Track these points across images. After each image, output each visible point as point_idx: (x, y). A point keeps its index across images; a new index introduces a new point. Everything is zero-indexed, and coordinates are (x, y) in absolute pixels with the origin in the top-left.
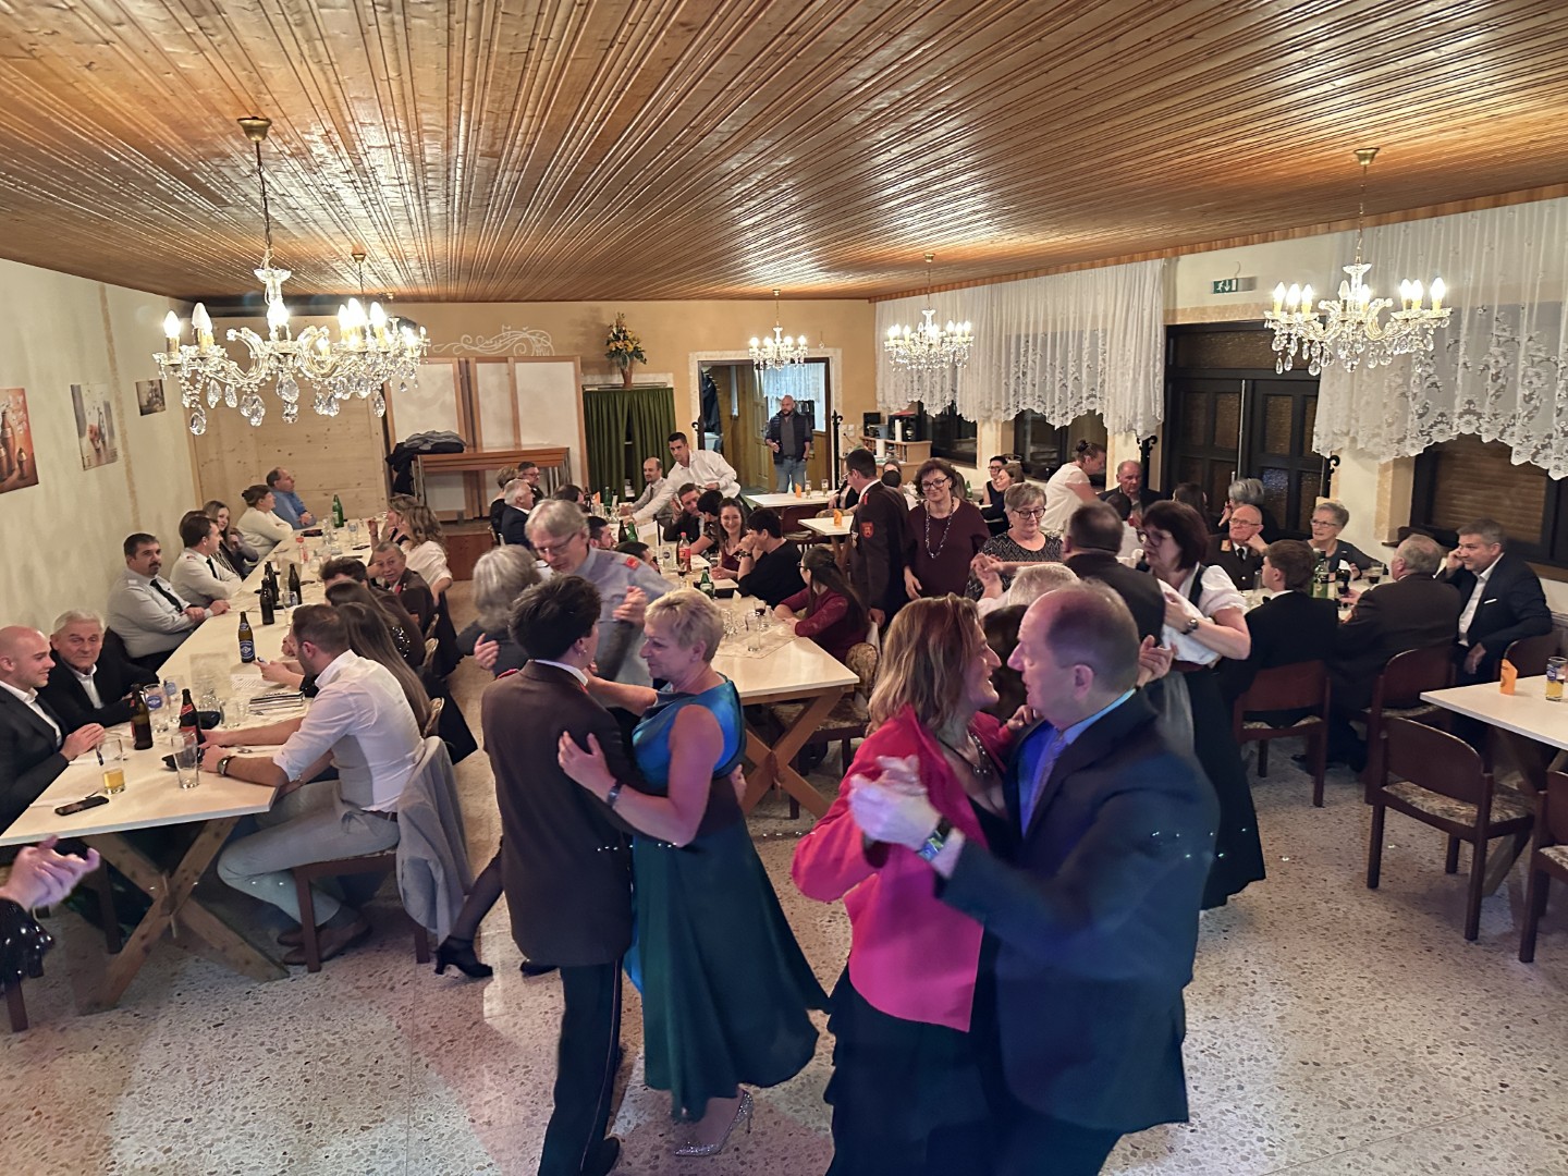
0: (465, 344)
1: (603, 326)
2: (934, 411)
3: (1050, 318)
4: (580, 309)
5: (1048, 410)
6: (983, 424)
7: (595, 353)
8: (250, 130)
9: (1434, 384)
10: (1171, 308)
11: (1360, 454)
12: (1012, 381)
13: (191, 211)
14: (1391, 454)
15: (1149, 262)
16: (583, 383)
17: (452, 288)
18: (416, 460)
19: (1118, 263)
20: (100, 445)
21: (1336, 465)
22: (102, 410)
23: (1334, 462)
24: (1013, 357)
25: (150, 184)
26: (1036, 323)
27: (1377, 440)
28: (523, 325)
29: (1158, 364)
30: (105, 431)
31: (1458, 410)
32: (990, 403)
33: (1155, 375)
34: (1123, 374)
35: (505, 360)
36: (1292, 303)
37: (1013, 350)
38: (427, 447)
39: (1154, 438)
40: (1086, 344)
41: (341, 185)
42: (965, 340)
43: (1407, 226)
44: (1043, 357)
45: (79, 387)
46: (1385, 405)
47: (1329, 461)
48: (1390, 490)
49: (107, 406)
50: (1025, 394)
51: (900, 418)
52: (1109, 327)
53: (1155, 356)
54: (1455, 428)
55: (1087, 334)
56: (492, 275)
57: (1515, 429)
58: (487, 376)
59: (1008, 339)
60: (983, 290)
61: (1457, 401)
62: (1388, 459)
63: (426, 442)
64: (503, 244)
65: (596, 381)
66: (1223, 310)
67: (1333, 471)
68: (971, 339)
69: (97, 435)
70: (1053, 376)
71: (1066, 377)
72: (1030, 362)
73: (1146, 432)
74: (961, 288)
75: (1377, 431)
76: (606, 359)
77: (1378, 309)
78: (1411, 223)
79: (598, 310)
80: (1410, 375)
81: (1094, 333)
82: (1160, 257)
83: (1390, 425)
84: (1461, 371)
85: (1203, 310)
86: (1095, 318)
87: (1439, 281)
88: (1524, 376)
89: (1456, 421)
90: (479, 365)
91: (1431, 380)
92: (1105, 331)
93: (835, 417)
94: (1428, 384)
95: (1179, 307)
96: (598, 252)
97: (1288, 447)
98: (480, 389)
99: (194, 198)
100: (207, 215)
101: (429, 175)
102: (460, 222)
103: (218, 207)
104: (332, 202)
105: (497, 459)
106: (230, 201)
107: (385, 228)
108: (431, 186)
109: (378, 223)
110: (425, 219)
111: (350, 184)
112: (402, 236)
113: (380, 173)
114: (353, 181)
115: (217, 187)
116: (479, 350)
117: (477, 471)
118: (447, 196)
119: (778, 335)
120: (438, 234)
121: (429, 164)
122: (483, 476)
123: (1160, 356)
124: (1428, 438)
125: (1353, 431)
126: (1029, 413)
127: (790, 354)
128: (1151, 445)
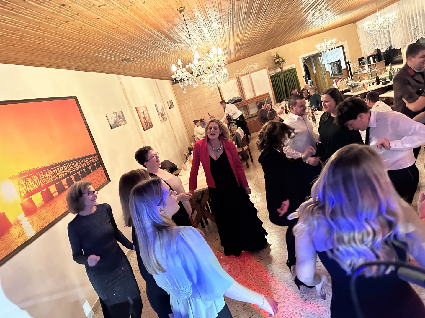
0: (237, 73)
1: (272, 56)
2: (384, 50)
4: (265, 54)
7: (271, 65)
8: (181, 11)
12: (413, 30)
16: (269, 74)
17: (232, 57)
25: (161, 41)
28: (251, 63)
32: (405, 40)
35: (248, 74)
37: (411, 20)
42: (393, 18)
45: (156, 104)
49: (162, 107)
50: (418, 33)
56: (241, 49)
58: (244, 79)
59: (408, 17)
63: (233, 101)
64: (244, 35)
65: (273, 73)
76: (275, 65)
79: (270, 52)
90: (242, 77)
93: (348, 62)
96: (269, 30)
98: (244, 83)
99: (171, 43)
100: (174, 48)
101: (224, 14)
102: (232, 30)
103: (176, 44)
104: (201, 34)
105: (251, 100)
106: (178, 41)
107: (214, 39)
108: (224, 18)
109: (212, 38)
110: (224, 32)
111: (205, 25)
112: (218, 41)
113: (212, 18)
114: (206, 24)
115: (175, 37)
116: (241, 73)
117: (246, 105)
118: (229, 21)
119: (326, 41)
120: (227, 37)
121: (223, 10)
122: (248, 106)
126: (421, 39)
127: (331, 47)
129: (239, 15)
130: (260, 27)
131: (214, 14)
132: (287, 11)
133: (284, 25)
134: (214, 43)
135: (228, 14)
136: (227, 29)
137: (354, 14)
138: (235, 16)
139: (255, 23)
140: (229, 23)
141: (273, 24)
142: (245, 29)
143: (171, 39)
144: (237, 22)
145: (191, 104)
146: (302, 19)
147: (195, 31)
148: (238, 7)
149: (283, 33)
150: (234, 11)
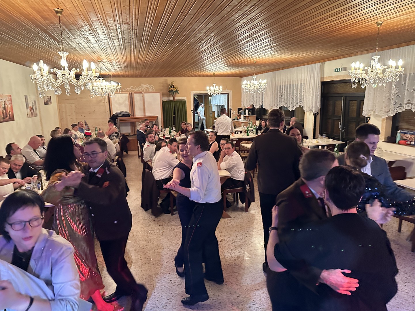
0: (131, 89)
1: (168, 84)
2: (257, 107)
3: (289, 80)
4: (162, 80)
5: (288, 106)
7: (166, 91)
8: (57, 12)
9: (398, 95)
10: (323, 77)
11: (376, 116)
12: (278, 98)
13: (50, 44)
14: (385, 116)
15: (317, 64)
16: (162, 99)
17: (128, 72)
18: (117, 119)
19: (308, 64)
20: (32, 112)
21: (369, 119)
22: (33, 103)
23: (369, 118)
24: (279, 91)
25: (37, 34)
26: (285, 82)
27: (381, 112)
28: (146, 83)
29: (319, 92)
30: (34, 108)
31: (405, 103)
32: (272, 104)
33: (318, 95)
34: (309, 95)
35: (142, 93)
36: (357, 67)
37: (279, 90)
38: (120, 115)
39: (318, 113)
40: (299, 87)
41: (88, 35)
42: (265, 85)
43: (391, 51)
44: (287, 91)
45: (27, 96)
46: (384, 102)
47: (367, 118)
48: (385, 126)
49: (35, 102)
50: (282, 102)
51: (248, 109)
52: (305, 82)
53: (318, 90)
54: (404, 108)
55: (299, 85)
56: (137, 68)
58: (137, 97)
59: (278, 86)
60: (271, 73)
61: (405, 100)
63: (120, 114)
65: (166, 99)
66: (338, 76)
67: (368, 121)
68: (266, 84)
69: (32, 109)
70: (290, 96)
71: (293, 97)
72: (283, 93)
73: (315, 111)
74: (265, 73)
75: (381, 109)
76: (168, 93)
77: (382, 69)
78: (392, 50)
79: (166, 80)
80: (391, 93)
81: (301, 84)
82: (320, 62)
83: (385, 107)
84: (406, 91)
85: (332, 77)
86: (301, 80)
87: (401, 60)
89: (405, 106)
90: (135, 94)
91: (397, 94)
92: (304, 84)
93: (230, 109)
94: (396, 95)
95: (325, 76)
96: (164, 59)
97: (356, 115)
98: (135, 100)
99: (50, 39)
100: (55, 46)
101: (112, 31)
102: (124, 48)
103: (58, 43)
104: (88, 41)
105: (139, 119)
106: (60, 41)
107: (104, 51)
108: (113, 35)
109: (102, 49)
110: (114, 47)
111: (91, 34)
112: (109, 54)
115: (55, 35)
116: (135, 90)
117: (134, 122)
118: (119, 39)
119: (214, 86)
120: (119, 53)
121: (111, 27)
122: (136, 123)
123: (319, 90)
124: (396, 111)
125: (374, 109)
126: (283, 107)
127: (217, 92)
128: (317, 115)
129: (129, 37)
130: (154, 54)
131: (100, 27)
132: (179, 50)
134: (105, 55)
136: (118, 45)
137: (239, 70)
138: (125, 37)
140: (119, 41)
141: (166, 56)
142: (137, 51)
143: (50, 35)
144: (128, 42)
145: (73, 105)
148: (128, 30)
149: (178, 67)
150: (124, 32)
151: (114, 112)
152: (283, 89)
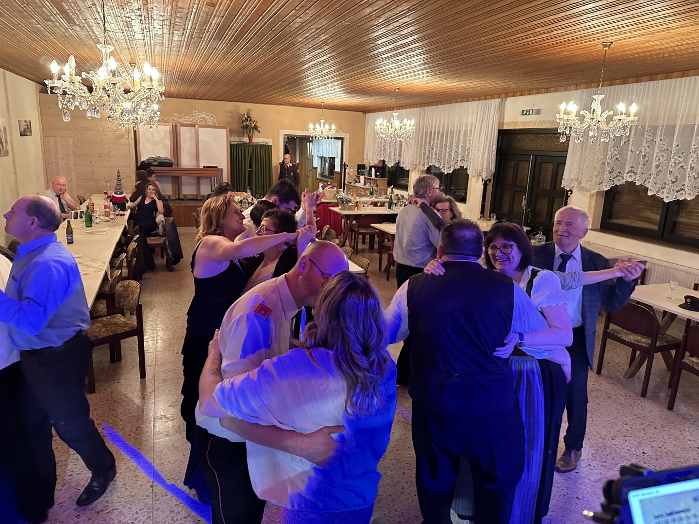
0: (175, 118)
1: (241, 114)
2: (390, 164)
3: (446, 124)
4: (230, 105)
5: (442, 166)
6: (412, 171)
7: (236, 126)
9: (617, 159)
10: (502, 121)
11: (582, 189)
12: (427, 152)
14: (596, 189)
15: (493, 100)
16: (229, 140)
19: (479, 100)
20: (1, 147)
21: (571, 194)
22: (2, 130)
23: (570, 192)
24: (429, 141)
26: (439, 126)
27: (590, 183)
28: (203, 110)
29: (494, 147)
30: (3, 140)
31: (627, 170)
32: (416, 161)
33: (493, 151)
34: (478, 150)
35: (194, 126)
37: (428, 138)
38: (156, 163)
39: (489, 180)
40: (462, 136)
42: (411, 128)
43: (611, 88)
44: (442, 142)
46: (595, 168)
47: (568, 191)
48: (594, 205)
49: (5, 129)
50: (432, 158)
51: (374, 167)
52: (473, 129)
53: (493, 143)
54: (625, 179)
55: (462, 132)
56: (193, 82)
57: (651, 180)
58: (185, 133)
59: (426, 133)
60: (416, 110)
61: (627, 167)
62: (594, 191)
63: (156, 161)
64: (203, 63)
65: (236, 140)
66: (526, 123)
67: (569, 196)
68: (414, 128)
70: (445, 150)
71: (451, 151)
72: (435, 144)
73: (487, 177)
74: (406, 108)
75: (590, 179)
76: (241, 129)
78: (613, 87)
79: (238, 106)
80: (607, 154)
81: (466, 132)
82: (499, 98)
83: (596, 176)
84: (629, 153)
85: (516, 123)
86: (467, 125)
88: (656, 156)
89: (625, 175)
90: (182, 128)
91: (616, 157)
92: (471, 131)
93: (345, 165)
94: (614, 159)
95: (506, 121)
96: (246, 71)
97: (549, 186)
98: (182, 139)
99: (60, 19)
100: (64, 31)
101: (178, 15)
102: (186, 47)
103: (71, 26)
104: (127, 28)
105: (188, 172)
106: (77, 23)
107: (150, 48)
108: (178, 22)
109: (147, 44)
110: (170, 43)
111: (139, 18)
112: (156, 54)
113: (155, 12)
114: (140, 16)
115: (72, 12)
116: (182, 121)
117: (178, 176)
118: (184, 30)
119: (322, 124)
120: (174, 54)
121: (180, 8)
122: (181, 179)
123: (495, 143)
124: (613, 183)
125: (580, 178)
126: (434, 167)
127: (327, 134)
128: (488, 183)
129: (204, 28)
130: (233, 61)
131: (161, 7)
132: (280, 57)
133: (271, 74)
134: (148, 54)
135: (187, 19)
136: (178, 41)
137: (367, 100)
138: (197, 27)
139: (227, 53)
140: (183, 33)
141: (255, 65)
142: (208, 54)
143: (63, 12)
144: (198, 38)
145: (71, 141)
146: (299, 77)
147: (115, 19)
148: (207, 16)
149: (266, 85)
150: (199, 18)
151: (144, 158)
152: (436, 138)
